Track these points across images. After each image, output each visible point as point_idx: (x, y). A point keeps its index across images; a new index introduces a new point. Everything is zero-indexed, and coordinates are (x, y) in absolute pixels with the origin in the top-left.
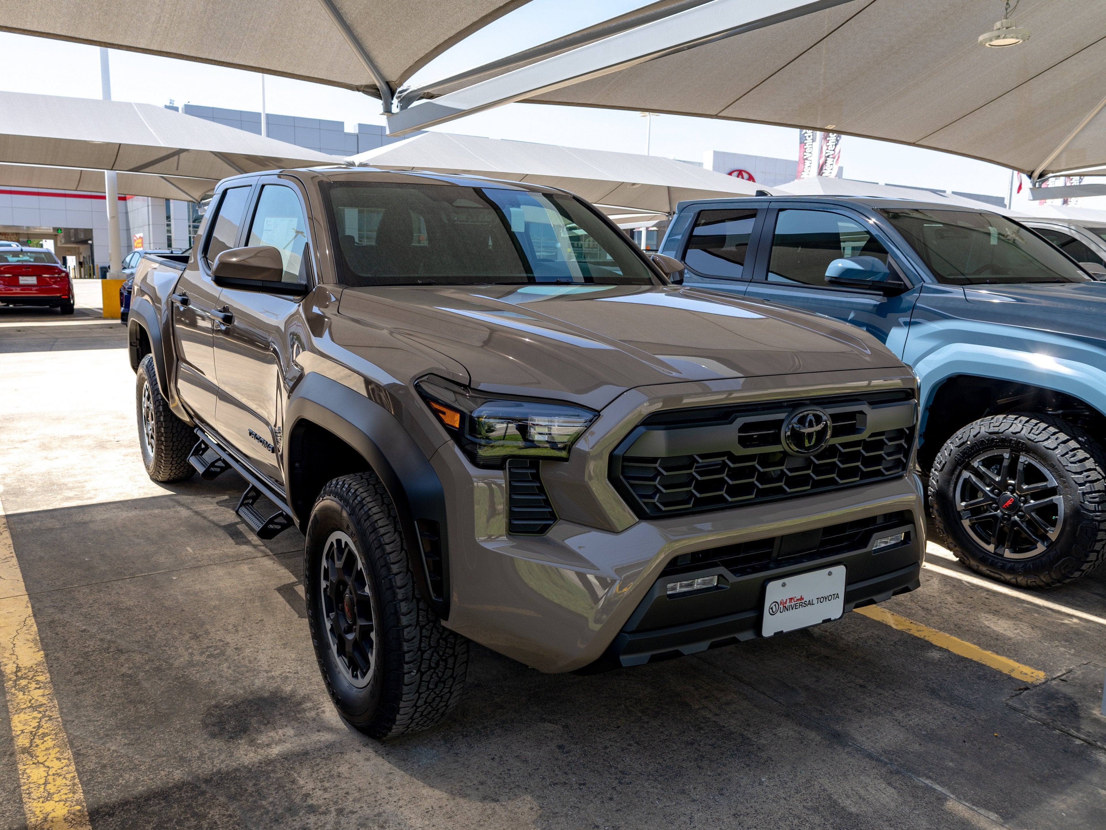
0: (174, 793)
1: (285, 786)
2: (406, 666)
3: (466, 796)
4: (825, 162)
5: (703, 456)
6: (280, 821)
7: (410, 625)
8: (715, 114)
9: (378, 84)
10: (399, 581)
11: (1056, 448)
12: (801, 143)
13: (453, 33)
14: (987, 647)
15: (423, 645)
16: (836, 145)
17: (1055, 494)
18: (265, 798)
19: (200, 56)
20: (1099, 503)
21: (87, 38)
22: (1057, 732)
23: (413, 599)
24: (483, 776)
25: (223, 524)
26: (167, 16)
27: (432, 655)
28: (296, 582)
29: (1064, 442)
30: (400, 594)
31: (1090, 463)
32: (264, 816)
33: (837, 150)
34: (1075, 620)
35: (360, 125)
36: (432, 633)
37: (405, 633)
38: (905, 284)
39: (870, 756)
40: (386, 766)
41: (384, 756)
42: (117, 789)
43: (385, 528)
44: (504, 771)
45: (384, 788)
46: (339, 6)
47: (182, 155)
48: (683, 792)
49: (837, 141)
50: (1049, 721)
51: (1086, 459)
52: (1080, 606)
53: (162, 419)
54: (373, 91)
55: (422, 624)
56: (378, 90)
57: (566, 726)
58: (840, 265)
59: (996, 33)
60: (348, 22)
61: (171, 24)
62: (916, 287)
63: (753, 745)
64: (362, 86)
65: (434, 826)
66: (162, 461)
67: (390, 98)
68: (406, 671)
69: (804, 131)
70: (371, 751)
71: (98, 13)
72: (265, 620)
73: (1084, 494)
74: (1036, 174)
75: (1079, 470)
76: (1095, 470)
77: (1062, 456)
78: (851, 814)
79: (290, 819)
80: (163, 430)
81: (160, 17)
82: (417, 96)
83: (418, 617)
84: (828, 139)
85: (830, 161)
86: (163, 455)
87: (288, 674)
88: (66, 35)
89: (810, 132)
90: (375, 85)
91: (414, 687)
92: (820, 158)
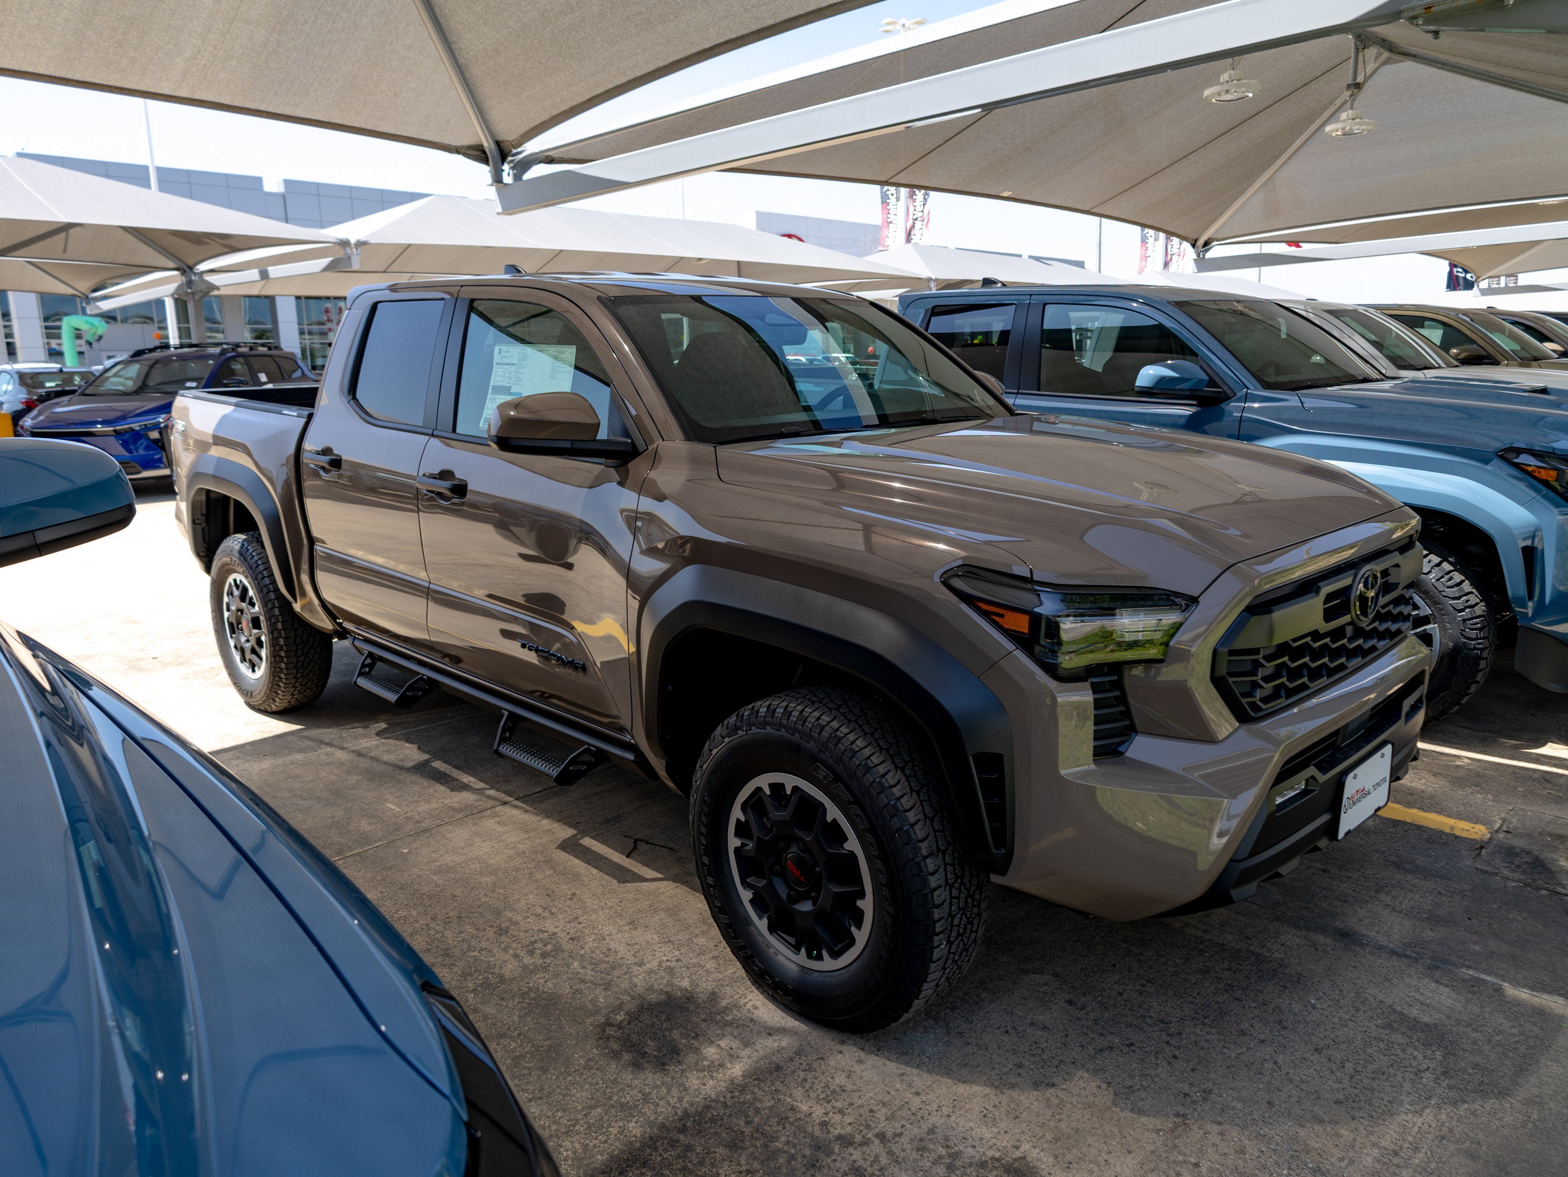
0: (651, 1155)
1: (788, 1117)
2: (936, 938)
3: (1013, 1086)
4: (913, 226)
5: (1295, 640)
6: (818, 1164)
7: (940, 886)
8: (885, 179)
9: (486, 144)
10: (920, 831)
11: (1430, 572)
12: (883, 203)
13: (623, 80)
14: (1409, 805)
15: (953, 908)
16: (924, 205)
17: (1428, 623)
18: (776, 1139)
19: (248, 106)
20: (1480, 629)
21: (83, 80)
22: (1544, 892)
23: (938, 852)
24: (1013, 1057)
25: (410, 765)
26: (210, 49)
27: (961, 919)
28: (576, 835)
29: (1438, 565)
30: (924, 848)
31: (1467, 586)
32: (793, 1163)
33: (926, 211)
34: (1466, 761)
35: (287, 182)
36: (960, 892)
37: (935, 897)
38: (1224, 391)
39: (1393, 953)
40: (892, 1067)
41: (876, 1052)
42: (569, 1166)
43: (883, 765)
44: (1031, 1045)
45: (911, 1096)
46: (454, 39)
47: (72, 231)
48: (1243, 1033)
49: (925, 199)
50: (1529, 881)
51: (1463, 581)
52: (1459, 744)
53: (280, 626)
54: (478, 154)
55: (951, 882)
56: (484, 152)
57: (1056, 975)
58: (1151, 372)
59: (1226, 87)
60: (461, 61)
61: (214, 61)
62: (1239, 395)
63: (1270, 961)
64: (462, 147)
65: (1006, 1132)
66: (281, 684)
67: (500, 162)
68: (935, 944)
69: (886, 188)
70: (856, 1050)
71: (106, 44)
72: (578, 893)
73: (1464, 621)
74: (1201, 242)
75: (1457, 595)
76: (1472, 593)
77: (1438, 580)
78: (1427, 1025)
79: (829, 1160)
80: (282, 642)
81: (199, 51)
82: (538, 159)
83: (946, 875)
84: (914, 197)
85: (918, 224)
86: (283, 676)
87: (668, 964)
88: (53, 74)
89: (892, 189)
90: (482, 146)
91: (941, 963)
92: (907, 221)
